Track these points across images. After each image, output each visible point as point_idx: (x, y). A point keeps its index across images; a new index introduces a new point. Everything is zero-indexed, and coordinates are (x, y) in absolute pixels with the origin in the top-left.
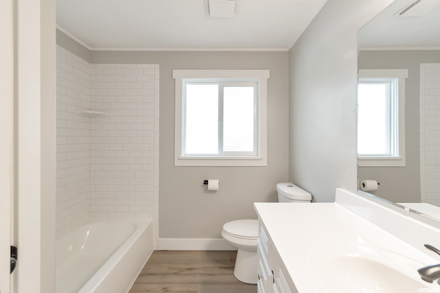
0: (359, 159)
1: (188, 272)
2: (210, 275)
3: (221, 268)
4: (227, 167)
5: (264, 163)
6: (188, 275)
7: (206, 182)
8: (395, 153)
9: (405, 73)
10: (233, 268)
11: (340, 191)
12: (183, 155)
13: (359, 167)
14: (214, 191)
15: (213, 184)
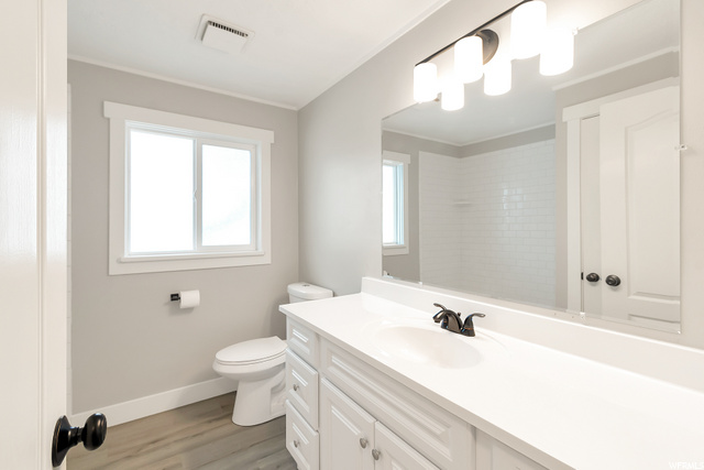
0: (384, 248)
1: (152, 446)
2: (194, 436)
3: (210, 422)
4: (213, 270)
5: (267, 260)
6: (154, 450)
7: (175, 297)
8: (401, 242)
9: (407, 157)
10: (230, 415)
11: (367, 280)
12: (126, 256)
13: (383, 257)
14: (189, 310)
15: (189, 298)
